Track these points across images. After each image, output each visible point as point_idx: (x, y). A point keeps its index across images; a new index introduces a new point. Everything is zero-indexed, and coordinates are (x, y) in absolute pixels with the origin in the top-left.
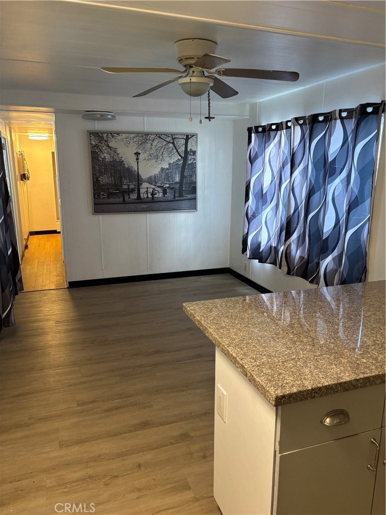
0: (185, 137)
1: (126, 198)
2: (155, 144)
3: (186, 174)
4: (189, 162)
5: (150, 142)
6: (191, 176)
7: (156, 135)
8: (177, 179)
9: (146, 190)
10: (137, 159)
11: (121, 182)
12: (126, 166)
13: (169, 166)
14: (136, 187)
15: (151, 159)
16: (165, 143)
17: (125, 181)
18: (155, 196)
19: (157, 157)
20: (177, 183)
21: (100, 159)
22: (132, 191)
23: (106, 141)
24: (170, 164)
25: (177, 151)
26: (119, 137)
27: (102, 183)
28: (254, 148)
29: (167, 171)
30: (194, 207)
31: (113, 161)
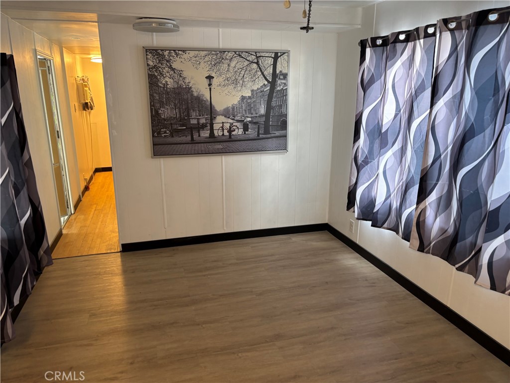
0: (273, 56)
1: (196, 136)
2: (233, 64)
3: (273, 104)
4: (279, 88)
5: (228, 61)
6: (280, 106)
7: (235, 52)
8: (262, 111)
9: (221, 125)
10: (210, 85)
11: (188, 115)
12: (195, 94)
13: (252, 94)
14: (209, 121)
15: (228, 85)
16: (246, 63)
17: (193, 114)
18: (233, 133)
19: (235, 82)
20: (261, 116)
21: (160, 85)
22: (203, 126)
23: (168, 61)
24: (252, 91)
25: (263, 73)
26: (186, 56)
27: (163, 117)
28: (369, 69)
29: (249, 101)
30: (284, 148)
31: (178, 88)
